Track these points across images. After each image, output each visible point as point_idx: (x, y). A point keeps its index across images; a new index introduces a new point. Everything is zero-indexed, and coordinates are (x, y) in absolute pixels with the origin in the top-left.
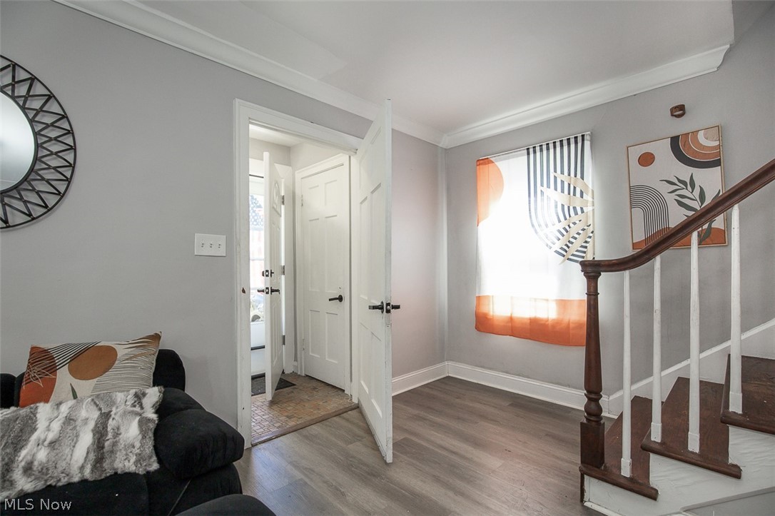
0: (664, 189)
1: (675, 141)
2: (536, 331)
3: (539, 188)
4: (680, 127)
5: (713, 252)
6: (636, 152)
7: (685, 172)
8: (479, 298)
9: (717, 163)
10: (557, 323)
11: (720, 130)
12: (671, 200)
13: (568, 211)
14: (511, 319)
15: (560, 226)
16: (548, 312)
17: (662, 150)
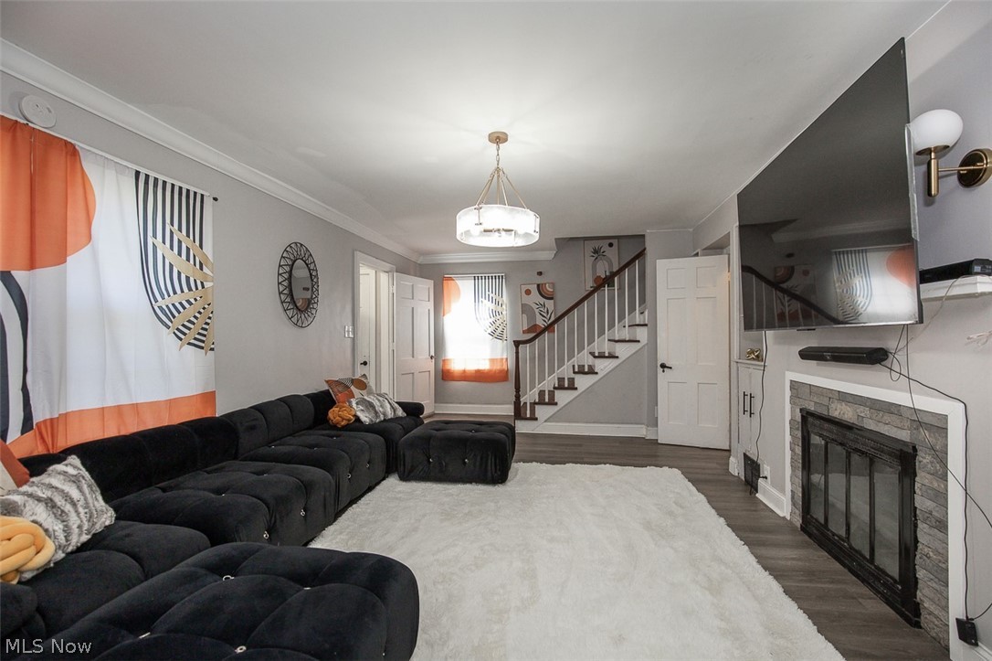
0: (535, 307)
1: (538, 285)
2: (479, 377)
3: (480, 299)
4: (540, 280)
5: (551, 334)
6: (525, 288)
7: (542, 300)
8: (444, 361)
9: (552, 299)
10: (490, 371)
11: (553, 285)
12: (537, 311)
13: (495, 313)
14: (464, 371)
15: (491, 320)
16: (485, 366)
17: (534, 289)
